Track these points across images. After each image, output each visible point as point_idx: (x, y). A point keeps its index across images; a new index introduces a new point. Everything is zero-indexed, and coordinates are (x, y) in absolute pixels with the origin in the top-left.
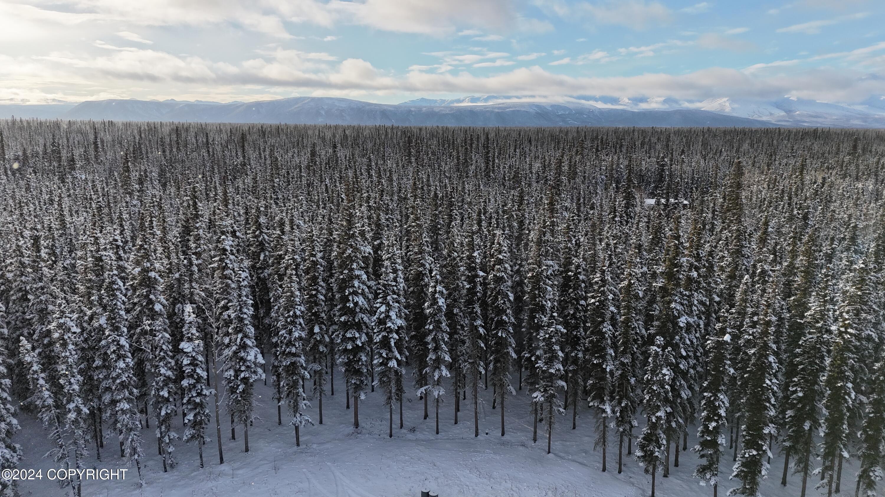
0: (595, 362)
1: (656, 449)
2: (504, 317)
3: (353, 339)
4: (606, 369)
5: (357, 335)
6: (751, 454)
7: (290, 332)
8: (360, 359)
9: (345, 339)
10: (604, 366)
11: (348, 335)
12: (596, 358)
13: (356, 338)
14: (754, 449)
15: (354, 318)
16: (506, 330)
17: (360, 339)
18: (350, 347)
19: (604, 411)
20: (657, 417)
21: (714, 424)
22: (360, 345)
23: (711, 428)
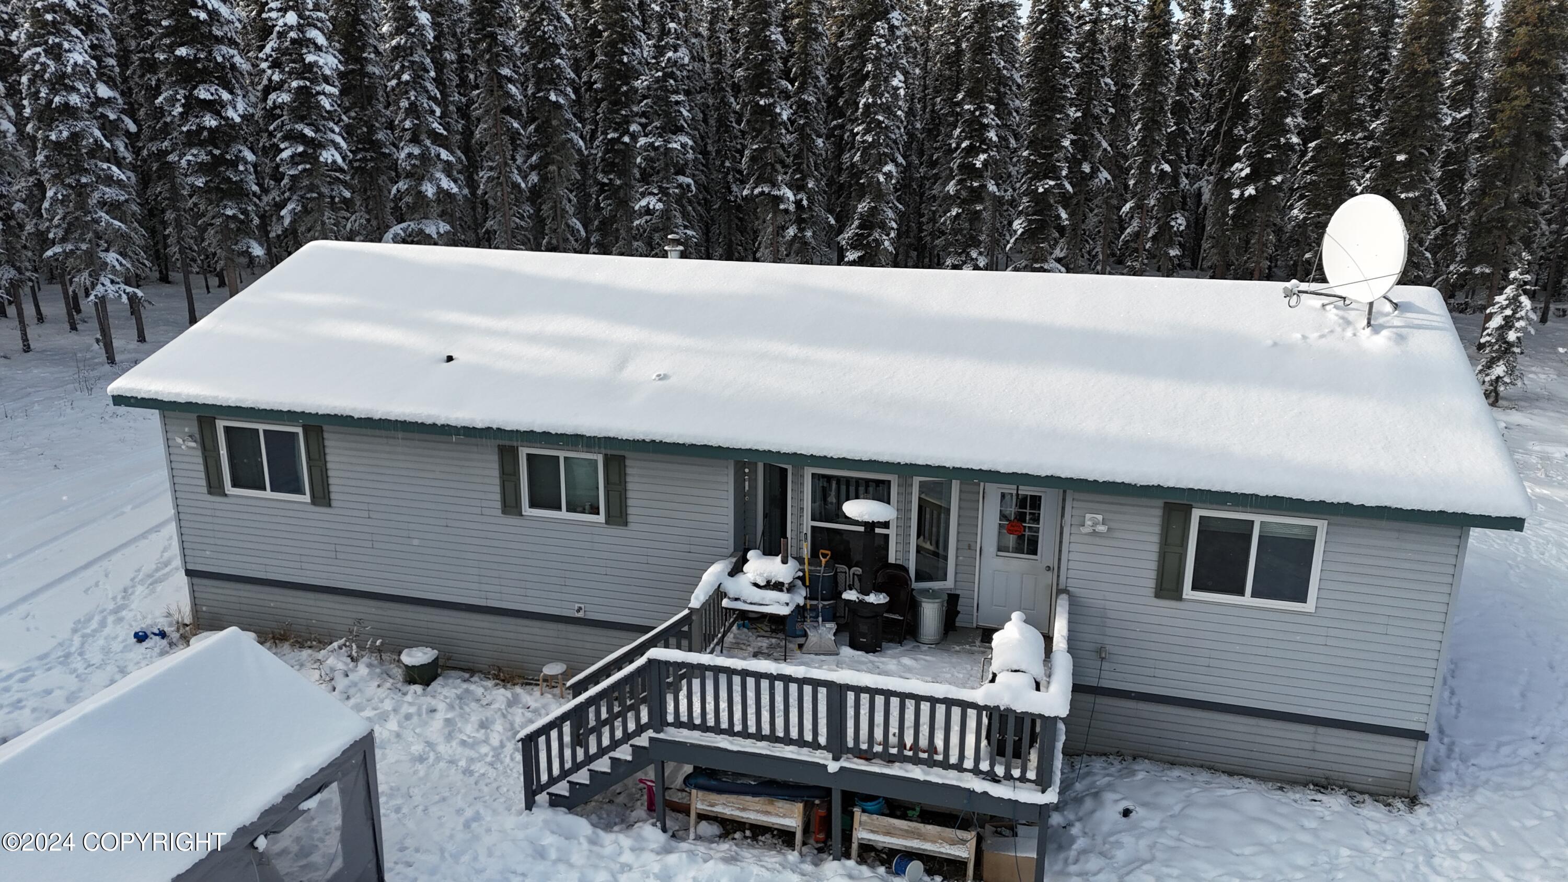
0: (762, 103)
1: (885, 237)
2: (558, 61)
3: (215, 107)
4: (780, 114)
5: (226, 96)
6: (1046, 186)
7: (56, 53)
8: (239, 159)
9: (193, 106)
10: (778, 110)
11: (203, 93)
12: (762, 96)
13: (223, 105)
14: (1050, 178)
15: (210, 53)
16: (561, 91)
17: (235, 107)
18: (210, 121)
19: (779, 199)
20: (885, 174)
21: (982, 157)
22: (238, 120)
23: (979, 165)
